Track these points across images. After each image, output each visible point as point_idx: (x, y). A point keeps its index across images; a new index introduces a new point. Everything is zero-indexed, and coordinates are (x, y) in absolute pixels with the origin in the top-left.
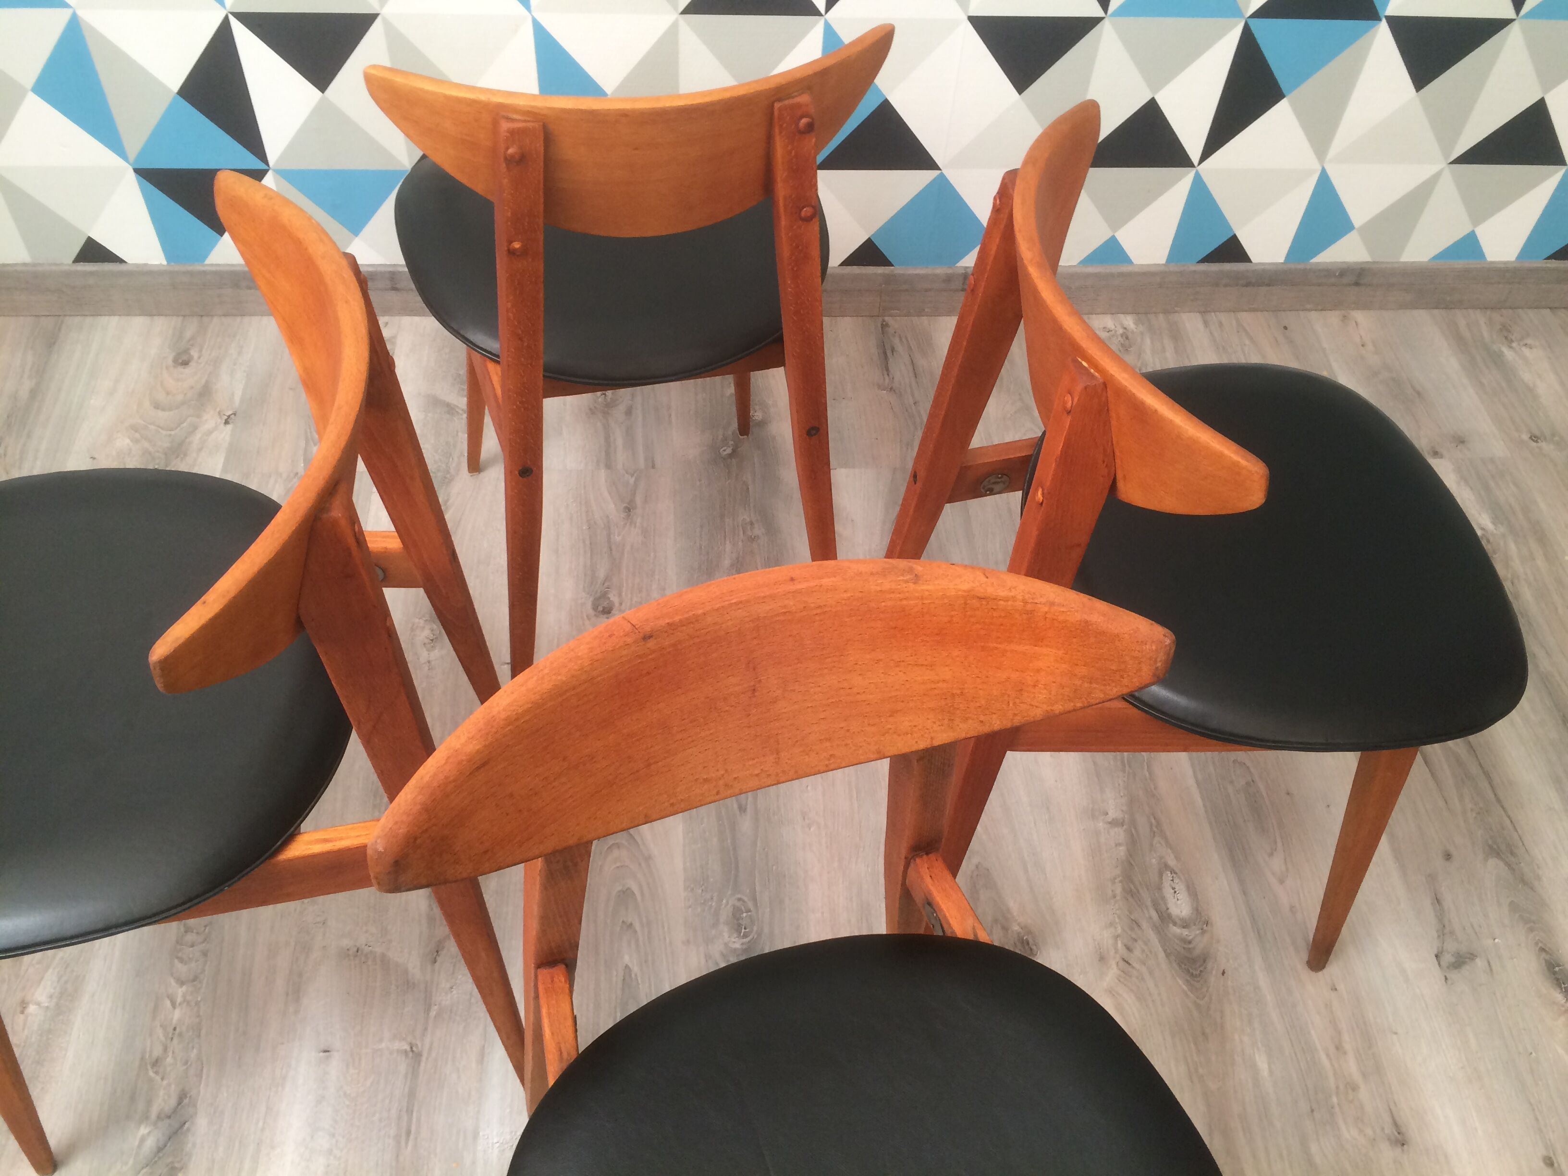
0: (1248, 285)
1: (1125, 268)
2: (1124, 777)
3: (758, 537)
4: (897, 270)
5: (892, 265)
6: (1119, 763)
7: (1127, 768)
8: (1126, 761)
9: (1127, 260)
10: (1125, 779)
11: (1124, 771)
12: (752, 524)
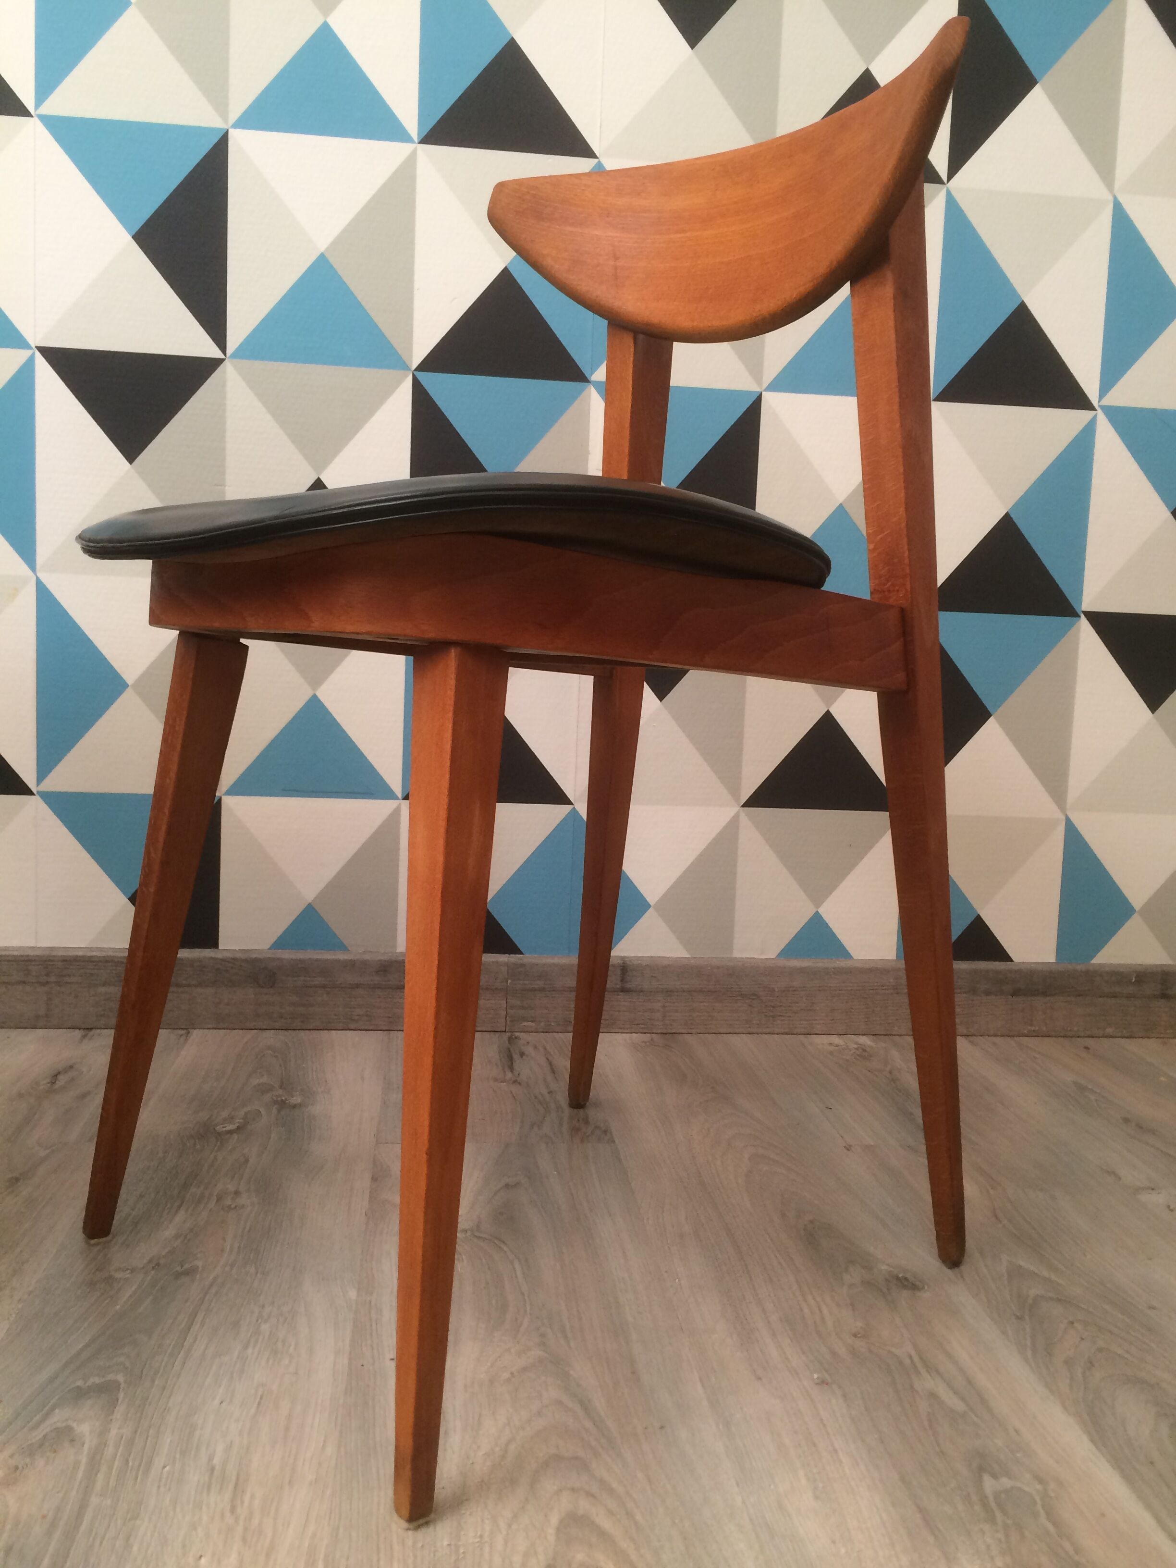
0: (1016, 993)
1: (842, 963)
2: (997, 1531)
3: (243, 1206)
4: (527, 958)
5: (521, 953)
6: (978, 1508)
7: (999, 1515)
8: (993, 1505)
9: (842, 951)
10: (1001, 1535)
11: (992, 1520)
12: (237, 1193)
